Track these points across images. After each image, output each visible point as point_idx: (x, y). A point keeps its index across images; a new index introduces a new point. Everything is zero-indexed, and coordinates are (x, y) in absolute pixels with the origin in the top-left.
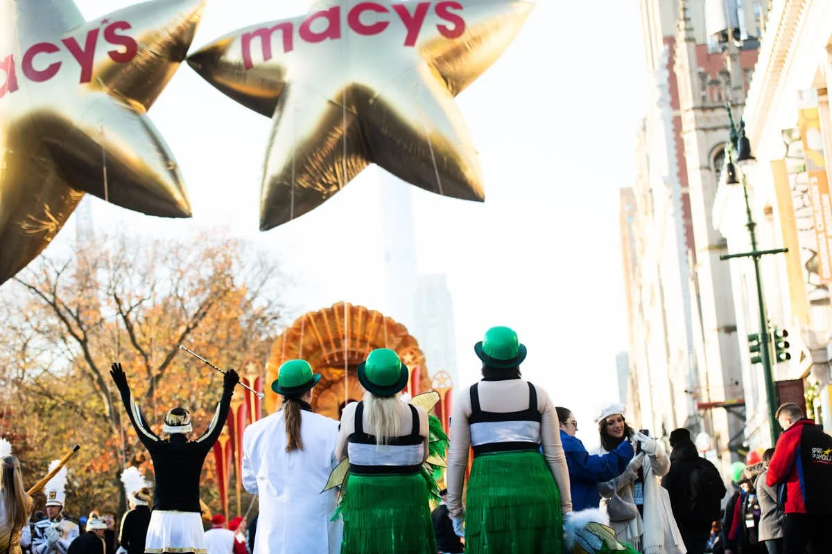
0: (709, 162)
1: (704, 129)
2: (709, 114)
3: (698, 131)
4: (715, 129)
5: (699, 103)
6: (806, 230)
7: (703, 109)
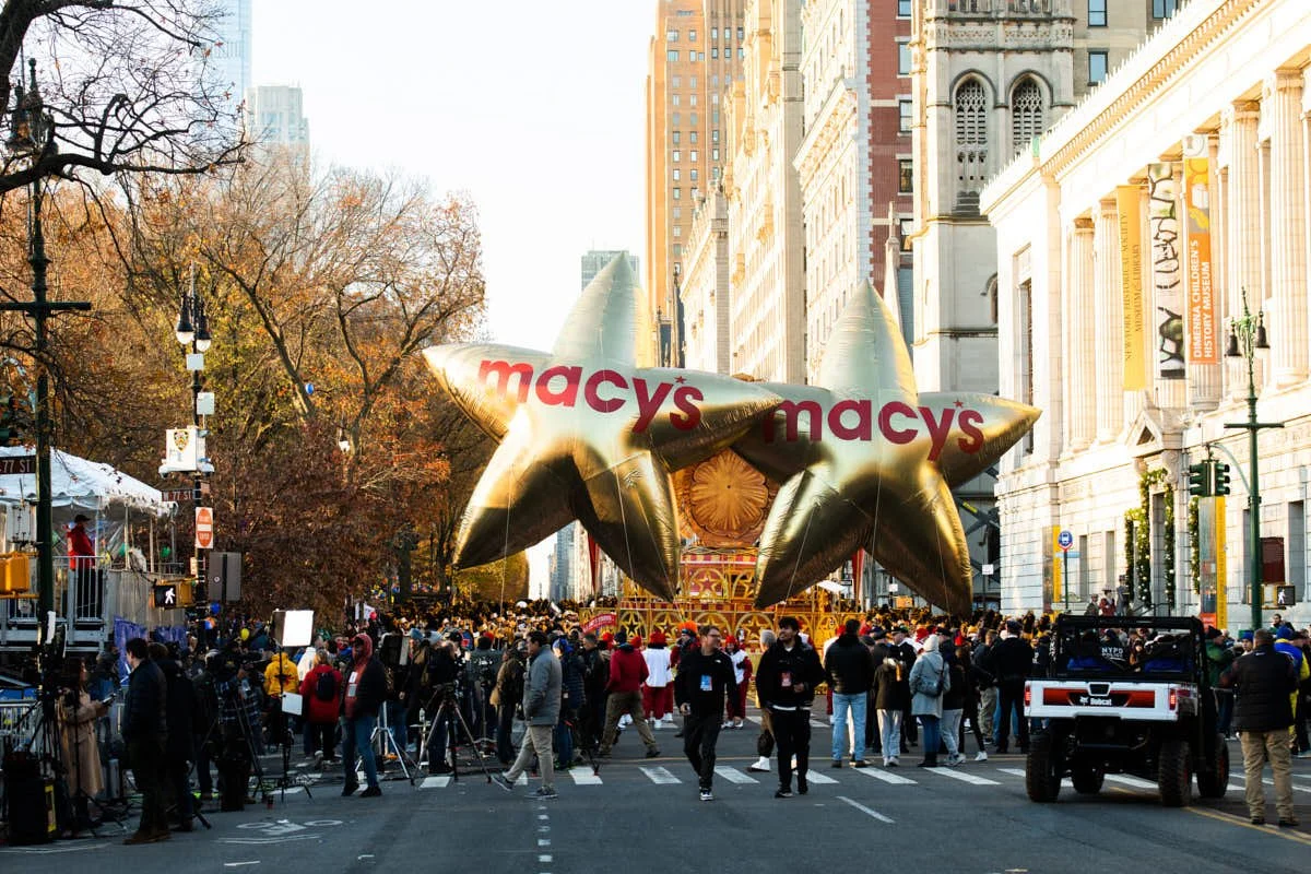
0: (951, 98)
1: (948, 50)
2: (957, 27)
3: (941, 52)
4: (963, 51)
5: (945, 13)
6: (1166, 287)
7: (950, 21)
